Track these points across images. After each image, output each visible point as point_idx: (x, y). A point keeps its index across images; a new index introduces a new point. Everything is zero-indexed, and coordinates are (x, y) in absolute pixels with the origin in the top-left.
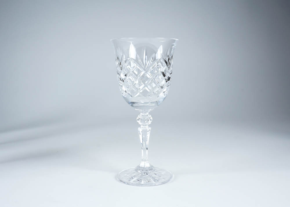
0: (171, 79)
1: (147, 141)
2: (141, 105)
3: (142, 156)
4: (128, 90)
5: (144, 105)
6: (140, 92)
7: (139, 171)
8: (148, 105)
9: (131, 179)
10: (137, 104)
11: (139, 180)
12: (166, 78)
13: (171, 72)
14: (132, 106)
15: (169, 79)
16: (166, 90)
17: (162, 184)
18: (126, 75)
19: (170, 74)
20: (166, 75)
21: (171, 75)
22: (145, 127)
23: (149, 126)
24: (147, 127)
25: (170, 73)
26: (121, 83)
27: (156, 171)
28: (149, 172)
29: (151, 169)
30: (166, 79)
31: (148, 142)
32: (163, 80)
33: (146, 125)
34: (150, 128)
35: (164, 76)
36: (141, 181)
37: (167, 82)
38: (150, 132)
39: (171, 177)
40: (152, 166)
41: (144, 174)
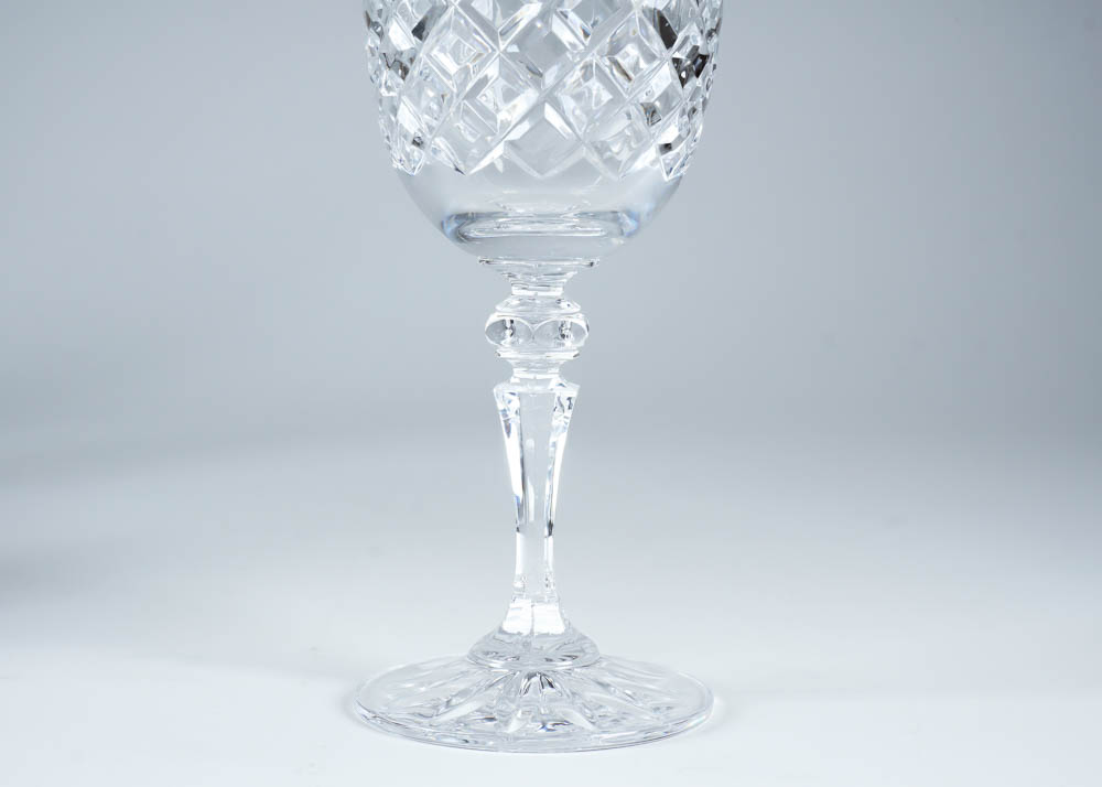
0: (709, 66)
1: (551, 474)
2: (518, 228)
3: (519, 571)
4: (431, 128)
5: (537, 227)
6: (508, 138)
7: (497, 664)
8: (560, 227)
9: (442, 709)
10: (490, 224)
11: (495, 715)
12: (677, 55)
13: (713, 17)
14: (460, 237)
15: (699, 62)
16: (680, 139)
17: (645, 741)
18: (419, 31)
19: (705, 32)
20: (680, 37)
21: (715, 39)
22: (539, 377)
23: (568, 372)
24: (554, 378)
25: (709, 26)
26: (389, 89)
27: (604, 664)
28: (562, 666)
29: (574, 649)
30: (676, 61)
31: (553, 486)
32: (661, 65)
33: (546, 366)
34: (572, 391)
35: (668, 38)
36: (506, 723)
37: (683, 82)
38: (569, 413)
39: (704, 705)
40: (585, 638)
41: (524, 682)
